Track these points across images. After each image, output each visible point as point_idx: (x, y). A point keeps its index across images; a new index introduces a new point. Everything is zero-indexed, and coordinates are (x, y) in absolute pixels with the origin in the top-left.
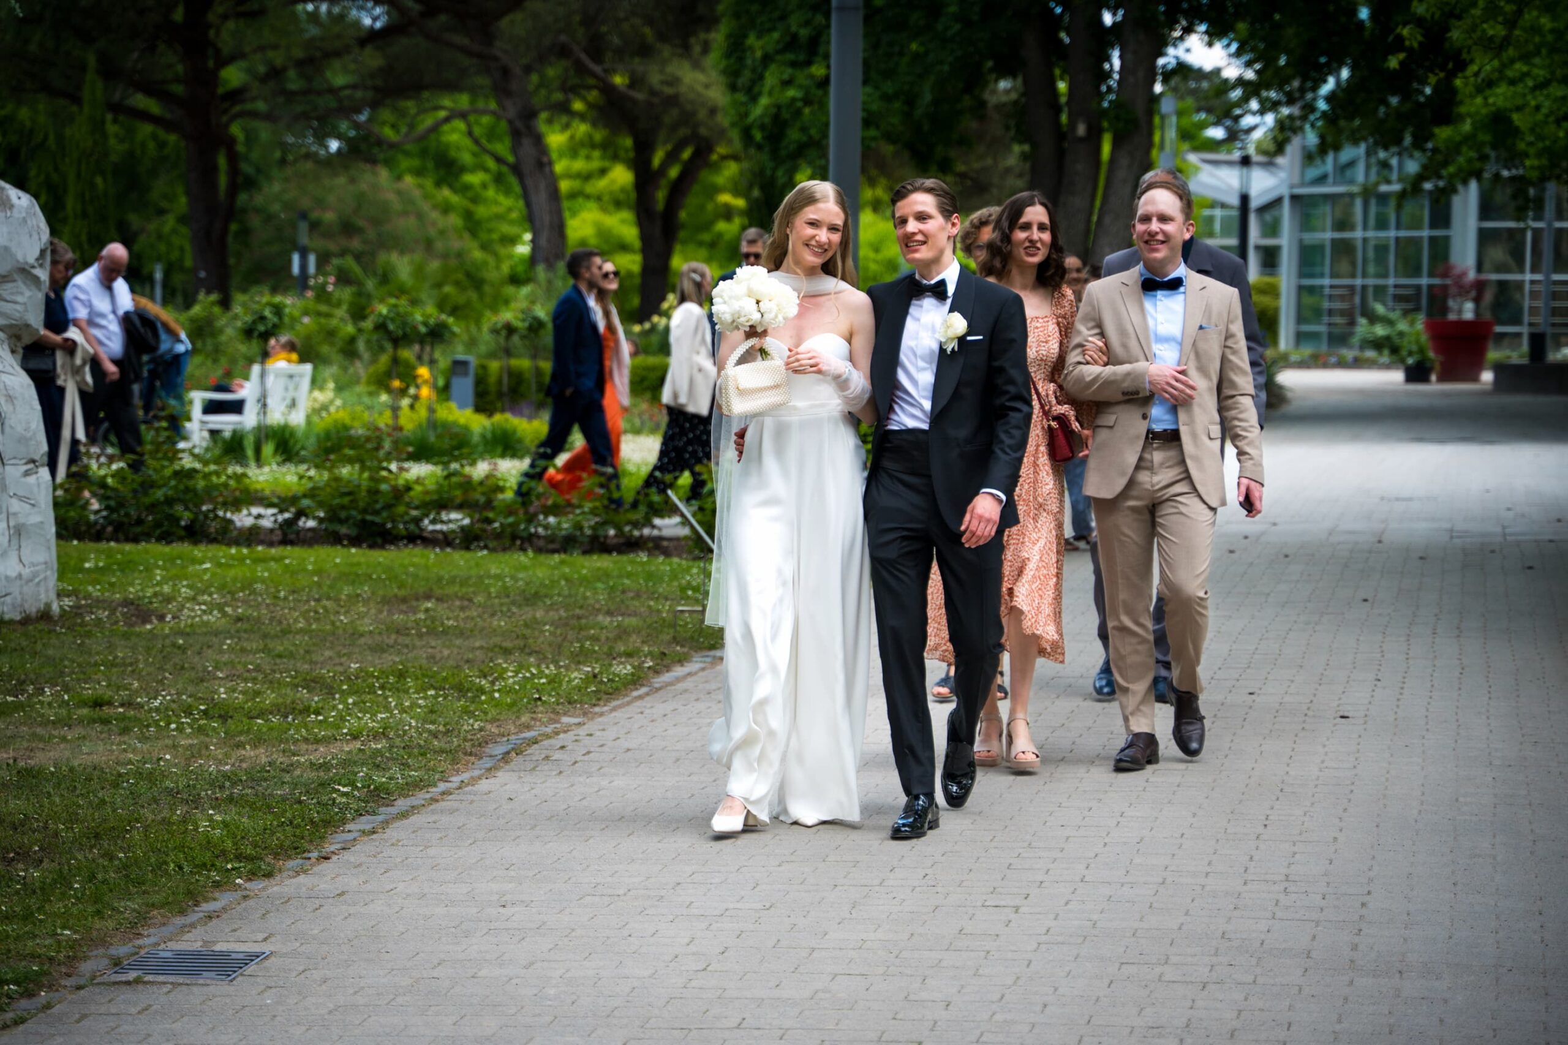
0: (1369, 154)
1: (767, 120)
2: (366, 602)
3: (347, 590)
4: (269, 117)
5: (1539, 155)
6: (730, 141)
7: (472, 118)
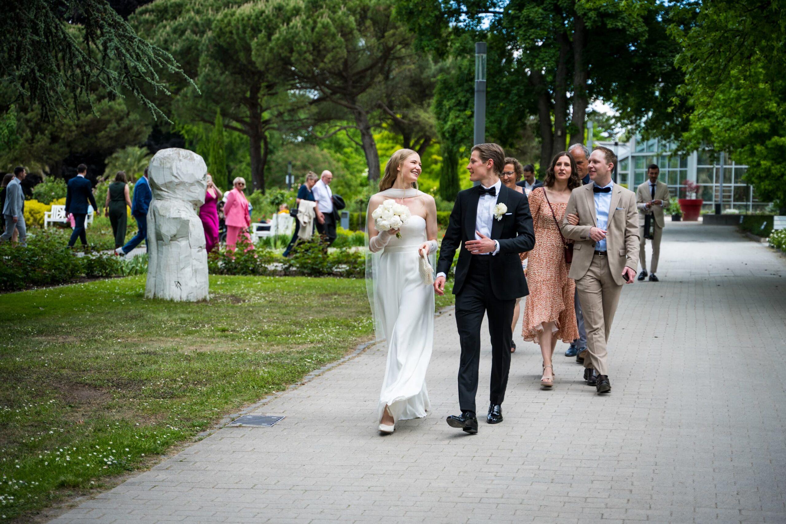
0: (659, 142)
1: (450, 130)
2: (314, 296)
3: (307, 292)
4: (278, 129)
5: (719, 142)
6: (437, 137)
7: (348, 129)
